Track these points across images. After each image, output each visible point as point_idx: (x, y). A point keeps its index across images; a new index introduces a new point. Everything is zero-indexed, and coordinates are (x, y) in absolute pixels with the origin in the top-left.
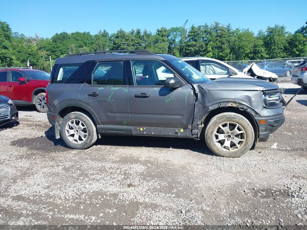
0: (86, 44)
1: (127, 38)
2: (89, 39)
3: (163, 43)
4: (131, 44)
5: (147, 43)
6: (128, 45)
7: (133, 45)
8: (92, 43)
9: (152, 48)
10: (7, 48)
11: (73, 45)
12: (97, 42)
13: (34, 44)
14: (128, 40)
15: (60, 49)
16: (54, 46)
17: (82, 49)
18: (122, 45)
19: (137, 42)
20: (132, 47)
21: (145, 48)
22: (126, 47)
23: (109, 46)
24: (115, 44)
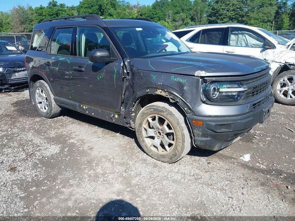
0: (183, 10)
1: (228, 3)
2: (188, 5)
3: (270, 7)
4: (231, 9)
5: (250, 8)
6: (228, 11)
7: (234, 10)
8: (190, 9)
9: (255, 13)
10: (112, 16)
11: (171, 12)
12: (195, 8)
13: (135, 11)
14: (228, 4)
15: (158, 15)
16: (154, 12)
17: (179, 15)
18: (221, 10)
19: (238, 7)
20: (232, 12)
21: (247, 13)
22: (225, 12)
23: (207, 12)
24: (213, 9)
